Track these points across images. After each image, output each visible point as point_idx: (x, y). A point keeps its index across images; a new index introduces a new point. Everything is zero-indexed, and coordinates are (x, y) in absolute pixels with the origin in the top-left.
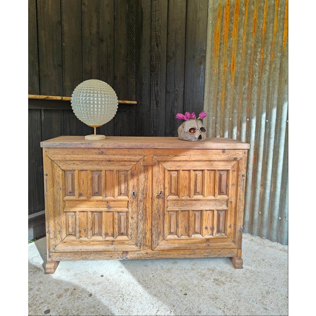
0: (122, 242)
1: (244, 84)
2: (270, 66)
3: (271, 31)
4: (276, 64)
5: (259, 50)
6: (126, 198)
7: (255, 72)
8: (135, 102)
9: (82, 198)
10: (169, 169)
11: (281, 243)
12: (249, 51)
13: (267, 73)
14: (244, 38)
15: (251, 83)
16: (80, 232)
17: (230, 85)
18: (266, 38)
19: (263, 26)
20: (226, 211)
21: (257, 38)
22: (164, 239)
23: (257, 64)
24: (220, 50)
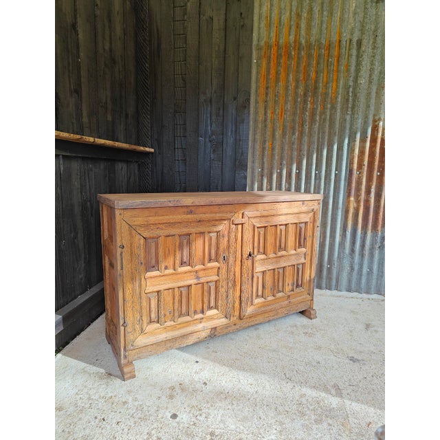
0: (211, 318)
1: (294, 134)
2: (320, 117)
3: (321, 81)
4: (326, 115)
5: (309, 99)
6: (216, 264)
7: (306, 122)
8: (152, 150)
9: (167, 272)
10: (259, 226)
12: (299, 99)
13: (317, 125)
14: (293, 85)
15: (301, 133)
16: (165, 315)
17: (278, 134)
18: (316, 88)
19: (313, 75)
20: (303, 264)
21: (306, 86)
22: (252, 304)
23: (307, 114)
24: (267, 94)
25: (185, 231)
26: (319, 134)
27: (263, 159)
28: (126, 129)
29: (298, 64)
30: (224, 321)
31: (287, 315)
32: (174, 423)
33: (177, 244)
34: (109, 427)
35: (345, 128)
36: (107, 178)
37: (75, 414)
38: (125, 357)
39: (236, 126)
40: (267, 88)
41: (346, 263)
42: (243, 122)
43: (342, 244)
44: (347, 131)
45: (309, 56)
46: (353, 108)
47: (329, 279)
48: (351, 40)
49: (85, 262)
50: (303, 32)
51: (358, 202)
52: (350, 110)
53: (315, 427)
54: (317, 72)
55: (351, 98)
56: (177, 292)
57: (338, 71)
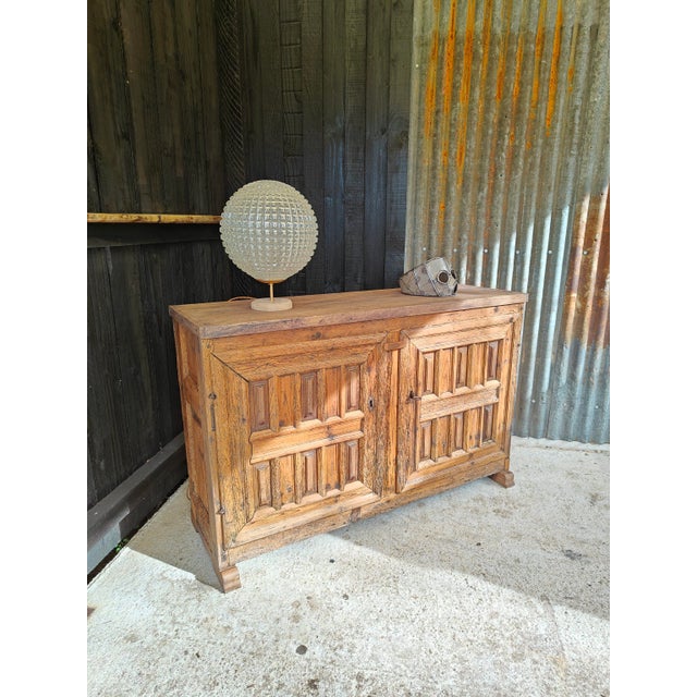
0: (352, 494)
1: (480, 189)
2: (525, 159)
3: (528, 99)
4: (535, 157)
5: (508, 130)
6: (358, 414)
7: (501, 169)
9: (283, 429)
10: (425, 350)
11: (535, 437)
12: (490, 132)
13: (520, 173)
14: (481, 106)
15: (494, 188)
16: (282, 494)
17: (455, 190)
18: (519, 111)
19: (514, 87)
20: (495, 405)
21: (503, 109)
22: (415, 470)
23: (503, 154)
24: (436, 123)
25: (310, 365)
26: (522, 187)
27: (430, 232)
28: (207, 187)
29: (490, 69)
30: (372, 497)
31: (468, 482)
32: (301, 660)
33: (298, 386)
34: (206, 667)
35: (566, 178)
36: (181, 272)
37: (155, 646)
38: (224, 558)
39: (386, 177)
40: (437, 112)
41: (562, 397)
42: (397, 172)
43: (556, 368)
44: (570, 184)
45: (509, 55)
46: (580, 145)
47: (535, 421)
48: (580, 26)
49: (153, 409)
50: (499, 14)
51: (583, 299)
52: (575, 147)
53: (512, 665)
54: (521, 84)
55: (577, 128)
56: (300, 460)
57: (557, 81)
